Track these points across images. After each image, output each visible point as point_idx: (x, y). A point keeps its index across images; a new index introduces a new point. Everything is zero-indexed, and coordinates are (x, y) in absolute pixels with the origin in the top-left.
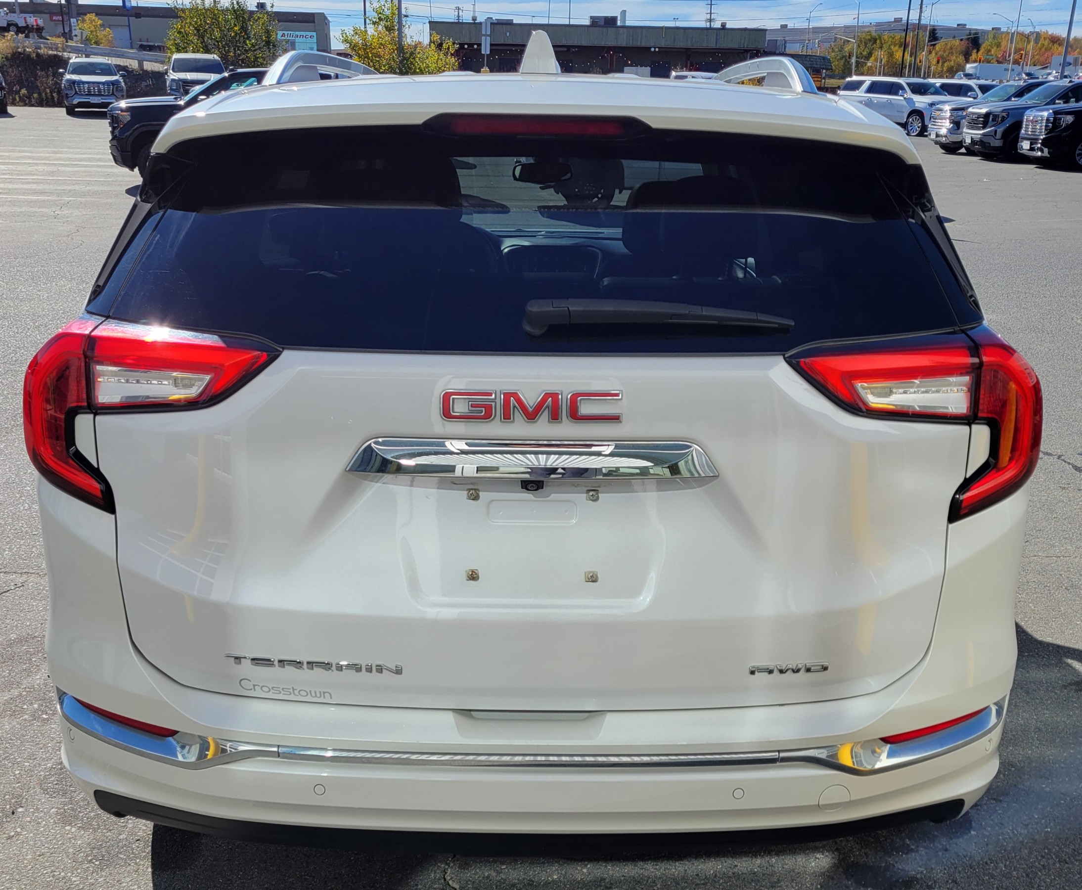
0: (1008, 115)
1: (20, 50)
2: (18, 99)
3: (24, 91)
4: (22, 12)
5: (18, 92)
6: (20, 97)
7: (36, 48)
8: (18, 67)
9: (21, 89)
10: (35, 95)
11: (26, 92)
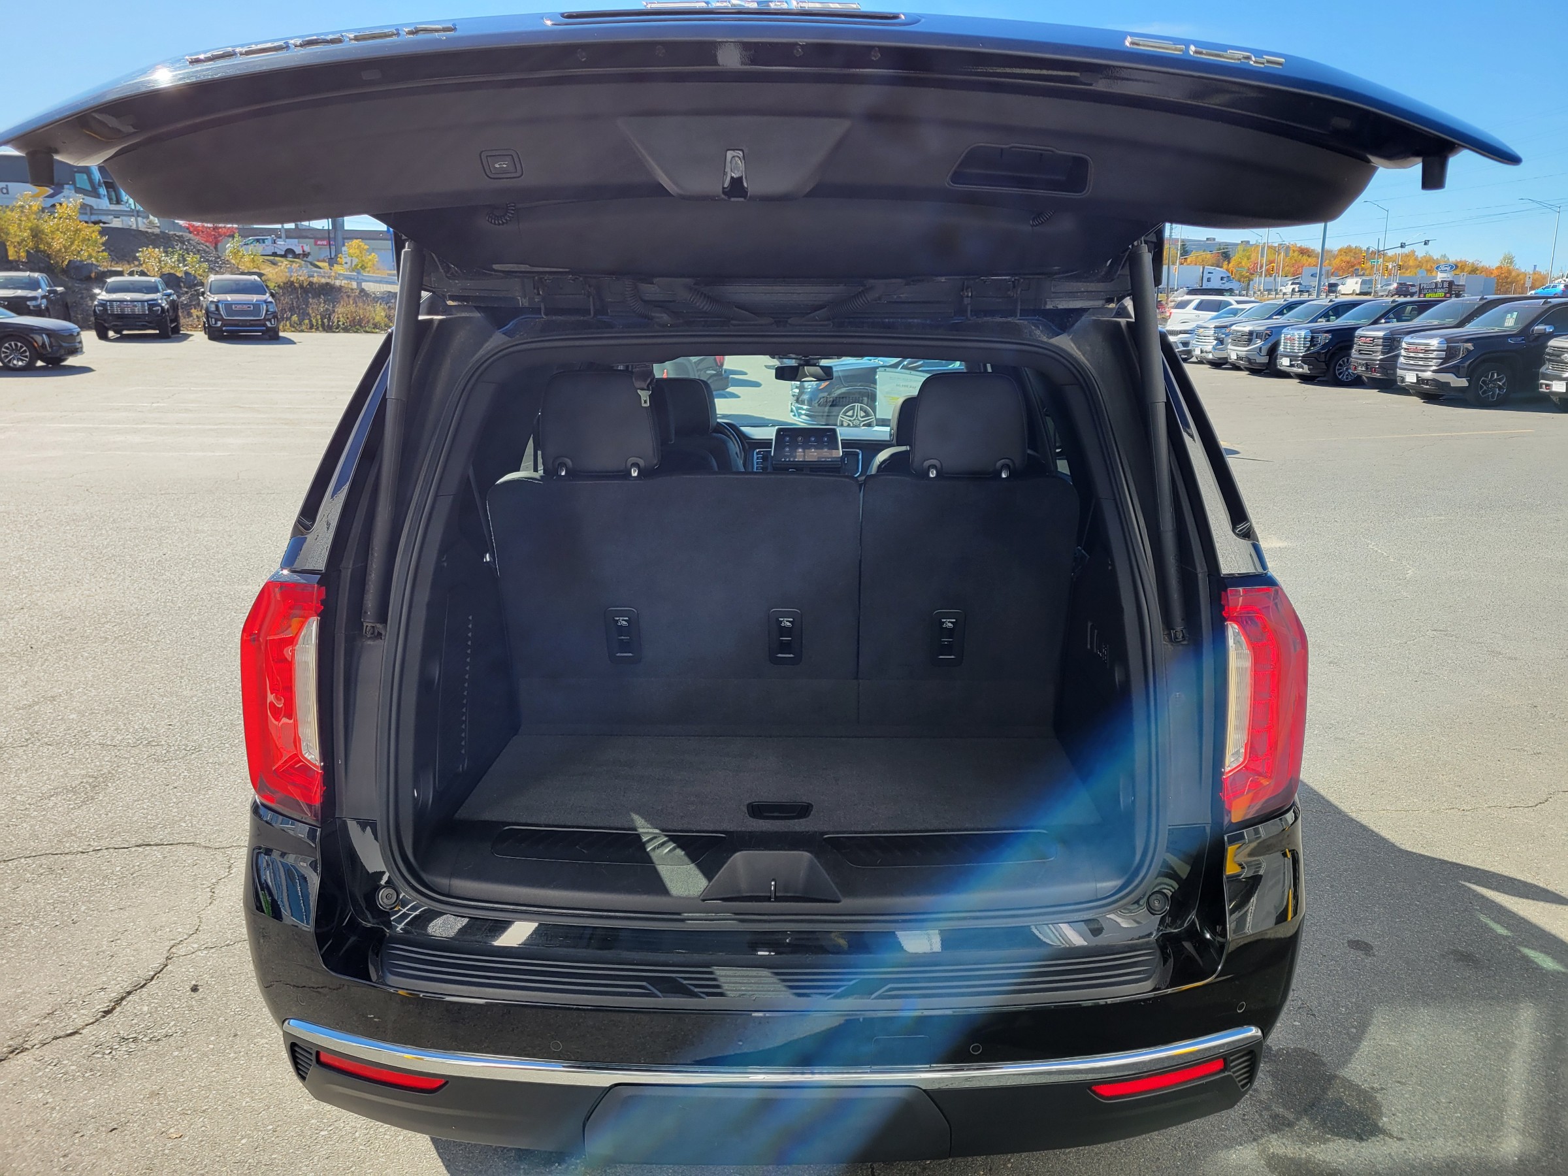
2: (288, 325)
3: (294, 318)
5: (289, 318)
10: (307, 321)
11: (297, 319)
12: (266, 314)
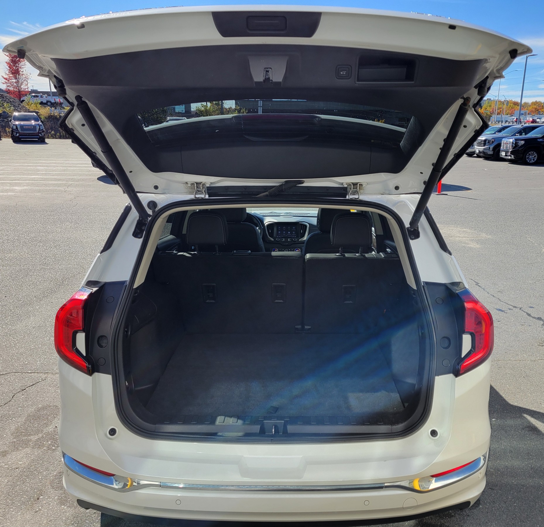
0: (495, 140)
1: (52, 115)
2: (50, 135)
3: (53, 132)
4: (53, 96)
5: (50, 133)
6: (51, 135)
7: (59, 114)
8: (51, 122)
9: (51, 131)
10: (58, 134)
12: (39, 130)
